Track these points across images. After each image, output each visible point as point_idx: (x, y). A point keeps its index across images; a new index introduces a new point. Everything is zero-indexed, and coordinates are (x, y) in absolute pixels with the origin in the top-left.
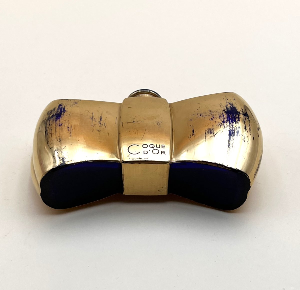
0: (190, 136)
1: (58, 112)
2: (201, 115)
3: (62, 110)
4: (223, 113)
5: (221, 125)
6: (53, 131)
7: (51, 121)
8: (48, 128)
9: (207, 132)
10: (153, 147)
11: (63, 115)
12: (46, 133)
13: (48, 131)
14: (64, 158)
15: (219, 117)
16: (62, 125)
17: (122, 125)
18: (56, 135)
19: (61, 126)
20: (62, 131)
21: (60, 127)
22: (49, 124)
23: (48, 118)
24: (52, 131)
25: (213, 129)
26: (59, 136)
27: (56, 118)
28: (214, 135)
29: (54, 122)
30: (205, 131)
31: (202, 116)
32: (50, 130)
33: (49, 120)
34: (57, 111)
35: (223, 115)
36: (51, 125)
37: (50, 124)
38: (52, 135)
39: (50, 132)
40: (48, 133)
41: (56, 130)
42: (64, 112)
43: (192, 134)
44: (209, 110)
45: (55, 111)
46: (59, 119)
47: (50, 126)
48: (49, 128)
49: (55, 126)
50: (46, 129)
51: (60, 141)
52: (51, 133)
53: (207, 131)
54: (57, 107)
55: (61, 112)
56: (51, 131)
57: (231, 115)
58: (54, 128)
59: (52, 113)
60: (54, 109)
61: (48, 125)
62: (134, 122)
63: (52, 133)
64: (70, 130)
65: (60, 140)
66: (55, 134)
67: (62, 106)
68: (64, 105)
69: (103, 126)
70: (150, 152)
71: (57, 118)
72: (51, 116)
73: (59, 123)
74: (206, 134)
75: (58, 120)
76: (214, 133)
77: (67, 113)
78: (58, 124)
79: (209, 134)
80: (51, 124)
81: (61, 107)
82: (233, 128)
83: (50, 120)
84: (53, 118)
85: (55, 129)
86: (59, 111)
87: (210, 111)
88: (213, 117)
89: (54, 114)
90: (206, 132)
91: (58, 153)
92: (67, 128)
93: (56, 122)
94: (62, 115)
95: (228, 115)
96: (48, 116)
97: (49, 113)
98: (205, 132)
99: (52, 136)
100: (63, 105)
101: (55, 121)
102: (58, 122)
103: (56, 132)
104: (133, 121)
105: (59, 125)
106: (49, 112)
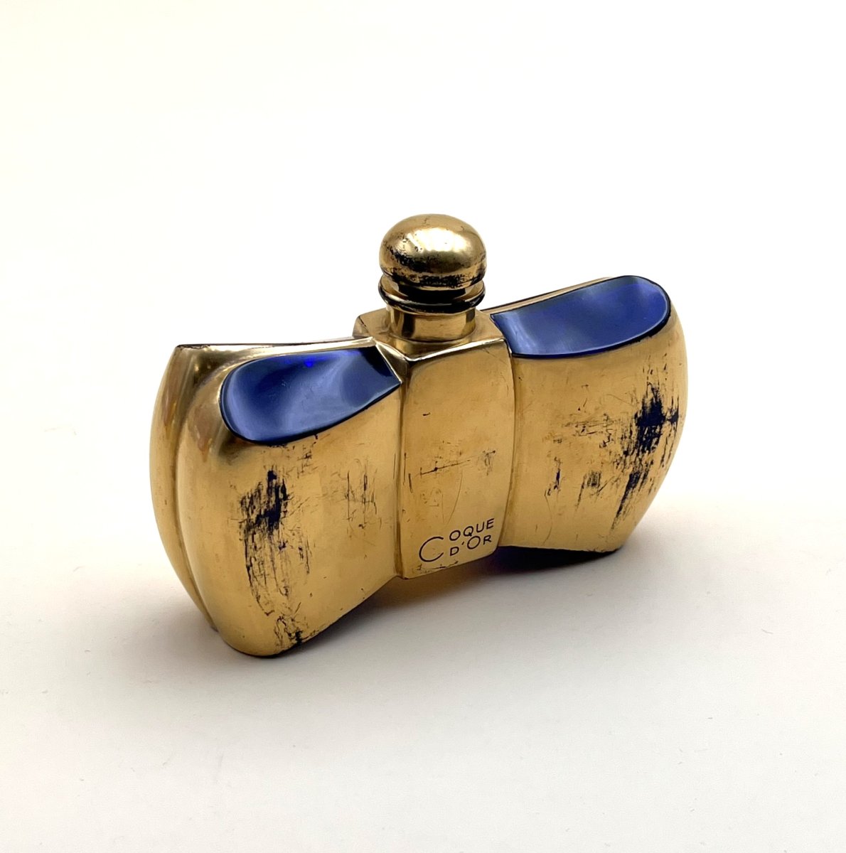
0: (550, 490)
1: (271, 505)
2: (583, 430)
3: (281, 496)
4: (631, 426)
5: (618, 461)
6: (267, 568)
7: (257, 536)
8: (253, 559)
9: (586, 483)
10: (470, 534)
11: (285, 512)
12: (251, 571)
13: (255, 567)
14: (300, 631)
15: (621, 437)
16: (286, 544)
17: (410, 486)
18: (275, 578)
19: (283, 549)
20: (288, 562)
21: (283, 554)
22: (253, 547)
23: (248, 525)
24: (265, 569)
25: (600, 475)
26: (283, 581)
27: (270, 526)
28: (600, 488)
29: (266, 539)
30: (582, 478)
31: (585, 432)
32: (259, 565)
33: (251, 532)
34: (269, 502)
35: (631, 432)
36: (260, 548)
37: (255, 547)
38: (267, 579)
39: (260, 571)
40: (256, 574)
41: (273, 565)
42: (287, 503)
43: (554, 485)
44: (605, 415)
45: (262, 502)
46: (277, 528)
47: (259, 552)
48: (256, 560)
49: (269, 553)
50: (248, 559)
51: (286, 595)
52: (262, 572)
53: (588, 478)
54: (265, 485)
55: (278, 501)
56: (261, 566)
57: (647, 429)
58: (269, 559)
59: (254, 508)
60: (259, 491)
61: (252, 550)
62: (436, 469)
63: (264, 573)
64: (304, 555)
65: (287, 591)
66: (273, 575)
67: (277, 480)
68: (280, 471)
69: (370, 503)
70: (463, 549)
71: (272, 525)
72: (253, 517)
73: (278, 542)
74: (583, 487)
75: (275, 532)
76: (599, 485)
77: (292, 504)
78: (278, 545)
79: (590, 488)
80: (258, 546)
81: (274, 481)
82: (641, 467)
83: (254, 533)
84: (262, 526)
85: (272, 561)
86: (273, 499)
87: (605, 418)
88: (609, 439)
89: (260, 511)
90: (584, 483)
91: (285, 624)
92: (299, 551)
93: (270, 538)
94: (282, 515)
95: (641, 429)
96: (246, 517)
97: (247, 506)
98: (581, 483)
99: (265, 583)
100: (278, 474)
101: (267, 535)
102: (274, 537)
103: (274, 569)
104: (433, 469)
105: (280, 548)
106: (244, 498)
